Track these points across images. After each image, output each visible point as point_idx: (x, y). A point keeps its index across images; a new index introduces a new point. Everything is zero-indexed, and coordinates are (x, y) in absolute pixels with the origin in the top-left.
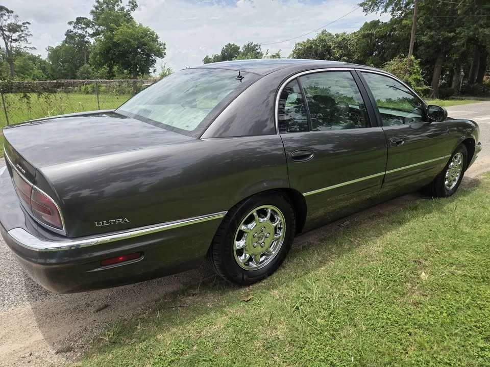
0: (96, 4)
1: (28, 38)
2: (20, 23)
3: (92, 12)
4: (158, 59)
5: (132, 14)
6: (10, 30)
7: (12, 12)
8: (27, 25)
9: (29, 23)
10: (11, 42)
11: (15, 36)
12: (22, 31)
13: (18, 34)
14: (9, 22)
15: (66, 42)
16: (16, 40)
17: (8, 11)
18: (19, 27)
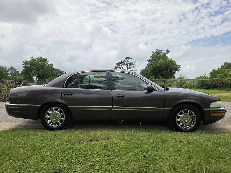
0: (153, 54)
1: (135, 67)
2: (133, 62)
3: (151, 57)
4: (177, 72)
5: (167, 55)
6: (129, 65)
7: (131, 59)
8: (135, 63)
9: (136, 62)
10: (129, 69)
11: (131, 66)
12: (133, 65)
13: (132, 66)
14: (130, 62)
15: (147, 68)
16: (131, 68)
17: (130, 59)
18: (133, 63)
